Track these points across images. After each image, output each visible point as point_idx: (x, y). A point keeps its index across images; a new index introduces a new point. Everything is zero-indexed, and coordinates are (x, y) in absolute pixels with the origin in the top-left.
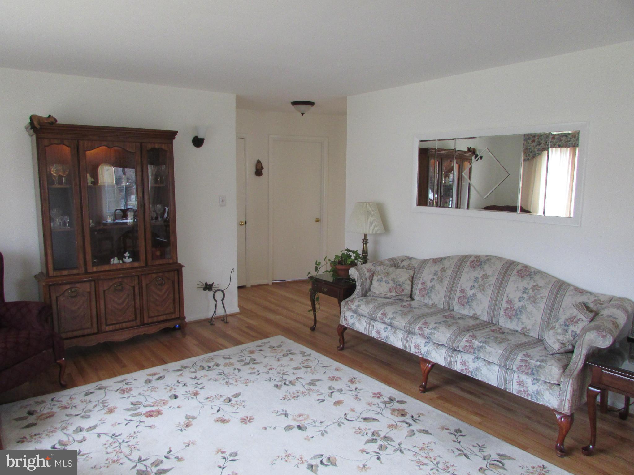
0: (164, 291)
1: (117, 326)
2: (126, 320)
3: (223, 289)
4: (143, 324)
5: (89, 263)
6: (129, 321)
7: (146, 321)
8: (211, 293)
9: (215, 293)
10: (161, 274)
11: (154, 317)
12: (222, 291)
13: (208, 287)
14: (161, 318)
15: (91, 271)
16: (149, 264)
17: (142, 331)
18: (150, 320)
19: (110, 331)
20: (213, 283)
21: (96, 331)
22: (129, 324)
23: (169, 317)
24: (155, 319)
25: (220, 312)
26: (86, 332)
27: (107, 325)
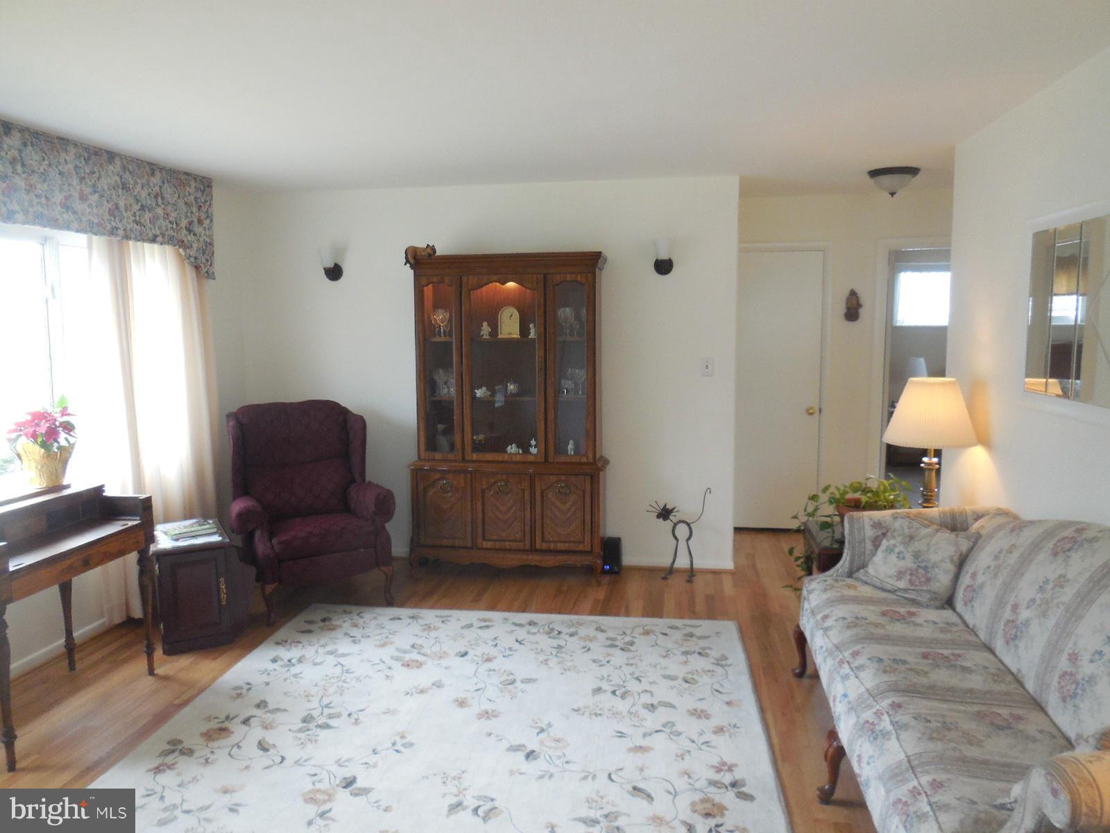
0: (568, 505)
1: (498, 545)
2: (512, 538)
3: (689, 522)
4: (533, 550)
5: (468, 448)
6: (515, 541)
7: (538, 546)
8: (668, 525)
9: (675, 525)
10: (563, 478)
11: (550, 542)
12: (688, 525)
13: (665, 514)
14: (561, 546)
15: (470, 459)
16: (551, 460)
17: (534, 559)
18: (544, 546)
19: (487, 549)
20: (674, 509)
21: (469, 545)
22: (514, 545)
23: (573, 547)
24: (552, 546)
25: (682, 562)
26: (457, 543)
27: (484, 539)
